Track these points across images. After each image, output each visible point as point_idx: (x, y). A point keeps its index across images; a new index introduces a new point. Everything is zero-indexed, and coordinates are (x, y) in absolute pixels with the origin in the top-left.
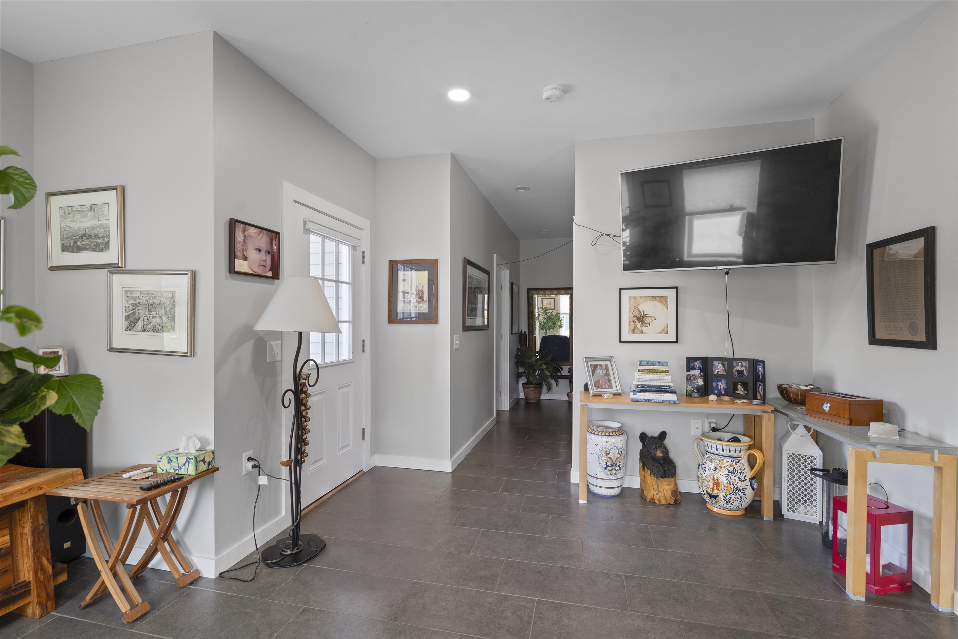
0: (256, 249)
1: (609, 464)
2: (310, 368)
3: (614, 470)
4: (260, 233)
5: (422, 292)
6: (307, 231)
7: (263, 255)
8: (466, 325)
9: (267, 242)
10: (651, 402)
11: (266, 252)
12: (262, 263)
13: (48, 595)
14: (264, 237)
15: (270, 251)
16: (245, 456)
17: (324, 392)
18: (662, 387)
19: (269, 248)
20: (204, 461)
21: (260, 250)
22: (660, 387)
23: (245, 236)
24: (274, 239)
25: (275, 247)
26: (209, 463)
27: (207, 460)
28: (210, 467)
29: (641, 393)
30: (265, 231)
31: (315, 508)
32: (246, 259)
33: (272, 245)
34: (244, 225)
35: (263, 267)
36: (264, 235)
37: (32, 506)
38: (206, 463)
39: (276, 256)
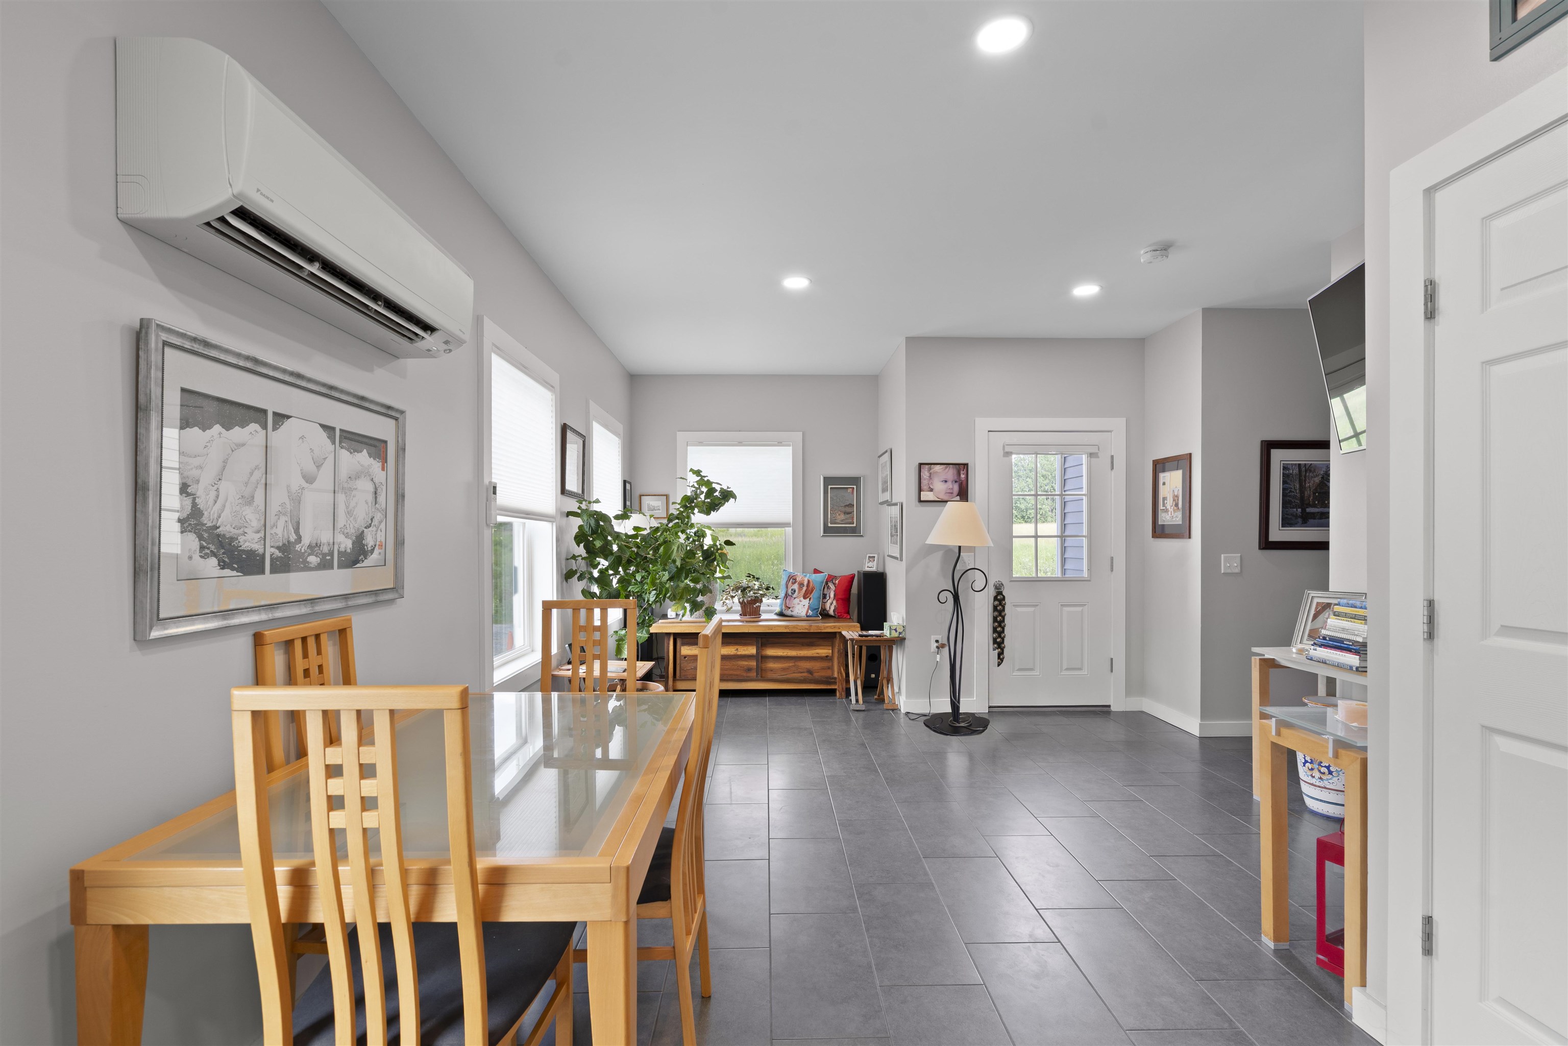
0: (942, 481)
1: (1308, 759)
2: (1013, 579)
3: (1317, 771)
4: (946, 468)
5: (1177, 496)
6: (1008, 454)
7: (950, 485)
8: (1270, 539)
9: (953, 474)
10: (1326, 663)
11: (952, 482)
12: (949, 491)
13: (843, 689)
14: (950, 471)
15: (957, 480)
16: (934, 638)
17: (1037, 605)
18: (1345, 642)
19: (956, 478)
20: (896, 630)
21: (946, 481)
22: (1341, 641)
23: (930, 474)
24: (962, 469)
25: (963, 476)
26: (900, 633)
27: (899, 630)
28: (901, 636)
29: (1321, 647)
30: (951, 466)
31: (1020, 712)
32: (931, 490)
33: (959, 474)
34: (930, 466)
35: (950, 494)
36: (951, 468)
37: (838, 638)
38: (898, 632)
39: (964, 483)
